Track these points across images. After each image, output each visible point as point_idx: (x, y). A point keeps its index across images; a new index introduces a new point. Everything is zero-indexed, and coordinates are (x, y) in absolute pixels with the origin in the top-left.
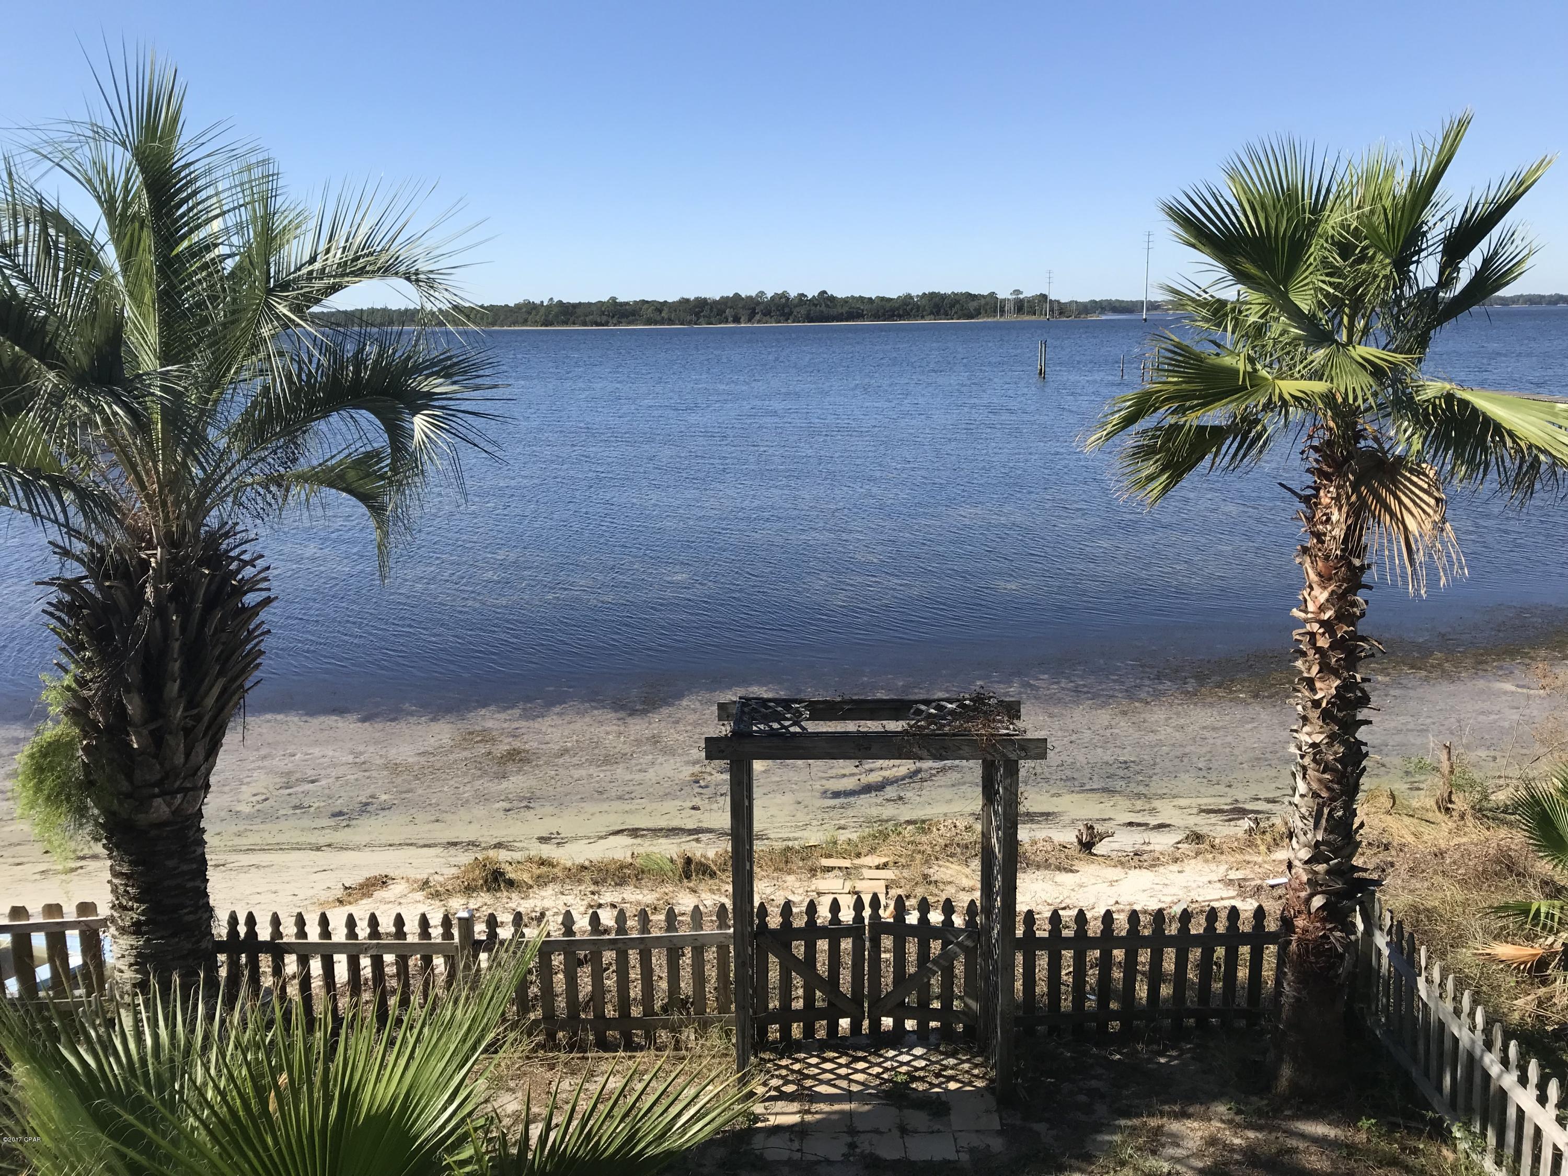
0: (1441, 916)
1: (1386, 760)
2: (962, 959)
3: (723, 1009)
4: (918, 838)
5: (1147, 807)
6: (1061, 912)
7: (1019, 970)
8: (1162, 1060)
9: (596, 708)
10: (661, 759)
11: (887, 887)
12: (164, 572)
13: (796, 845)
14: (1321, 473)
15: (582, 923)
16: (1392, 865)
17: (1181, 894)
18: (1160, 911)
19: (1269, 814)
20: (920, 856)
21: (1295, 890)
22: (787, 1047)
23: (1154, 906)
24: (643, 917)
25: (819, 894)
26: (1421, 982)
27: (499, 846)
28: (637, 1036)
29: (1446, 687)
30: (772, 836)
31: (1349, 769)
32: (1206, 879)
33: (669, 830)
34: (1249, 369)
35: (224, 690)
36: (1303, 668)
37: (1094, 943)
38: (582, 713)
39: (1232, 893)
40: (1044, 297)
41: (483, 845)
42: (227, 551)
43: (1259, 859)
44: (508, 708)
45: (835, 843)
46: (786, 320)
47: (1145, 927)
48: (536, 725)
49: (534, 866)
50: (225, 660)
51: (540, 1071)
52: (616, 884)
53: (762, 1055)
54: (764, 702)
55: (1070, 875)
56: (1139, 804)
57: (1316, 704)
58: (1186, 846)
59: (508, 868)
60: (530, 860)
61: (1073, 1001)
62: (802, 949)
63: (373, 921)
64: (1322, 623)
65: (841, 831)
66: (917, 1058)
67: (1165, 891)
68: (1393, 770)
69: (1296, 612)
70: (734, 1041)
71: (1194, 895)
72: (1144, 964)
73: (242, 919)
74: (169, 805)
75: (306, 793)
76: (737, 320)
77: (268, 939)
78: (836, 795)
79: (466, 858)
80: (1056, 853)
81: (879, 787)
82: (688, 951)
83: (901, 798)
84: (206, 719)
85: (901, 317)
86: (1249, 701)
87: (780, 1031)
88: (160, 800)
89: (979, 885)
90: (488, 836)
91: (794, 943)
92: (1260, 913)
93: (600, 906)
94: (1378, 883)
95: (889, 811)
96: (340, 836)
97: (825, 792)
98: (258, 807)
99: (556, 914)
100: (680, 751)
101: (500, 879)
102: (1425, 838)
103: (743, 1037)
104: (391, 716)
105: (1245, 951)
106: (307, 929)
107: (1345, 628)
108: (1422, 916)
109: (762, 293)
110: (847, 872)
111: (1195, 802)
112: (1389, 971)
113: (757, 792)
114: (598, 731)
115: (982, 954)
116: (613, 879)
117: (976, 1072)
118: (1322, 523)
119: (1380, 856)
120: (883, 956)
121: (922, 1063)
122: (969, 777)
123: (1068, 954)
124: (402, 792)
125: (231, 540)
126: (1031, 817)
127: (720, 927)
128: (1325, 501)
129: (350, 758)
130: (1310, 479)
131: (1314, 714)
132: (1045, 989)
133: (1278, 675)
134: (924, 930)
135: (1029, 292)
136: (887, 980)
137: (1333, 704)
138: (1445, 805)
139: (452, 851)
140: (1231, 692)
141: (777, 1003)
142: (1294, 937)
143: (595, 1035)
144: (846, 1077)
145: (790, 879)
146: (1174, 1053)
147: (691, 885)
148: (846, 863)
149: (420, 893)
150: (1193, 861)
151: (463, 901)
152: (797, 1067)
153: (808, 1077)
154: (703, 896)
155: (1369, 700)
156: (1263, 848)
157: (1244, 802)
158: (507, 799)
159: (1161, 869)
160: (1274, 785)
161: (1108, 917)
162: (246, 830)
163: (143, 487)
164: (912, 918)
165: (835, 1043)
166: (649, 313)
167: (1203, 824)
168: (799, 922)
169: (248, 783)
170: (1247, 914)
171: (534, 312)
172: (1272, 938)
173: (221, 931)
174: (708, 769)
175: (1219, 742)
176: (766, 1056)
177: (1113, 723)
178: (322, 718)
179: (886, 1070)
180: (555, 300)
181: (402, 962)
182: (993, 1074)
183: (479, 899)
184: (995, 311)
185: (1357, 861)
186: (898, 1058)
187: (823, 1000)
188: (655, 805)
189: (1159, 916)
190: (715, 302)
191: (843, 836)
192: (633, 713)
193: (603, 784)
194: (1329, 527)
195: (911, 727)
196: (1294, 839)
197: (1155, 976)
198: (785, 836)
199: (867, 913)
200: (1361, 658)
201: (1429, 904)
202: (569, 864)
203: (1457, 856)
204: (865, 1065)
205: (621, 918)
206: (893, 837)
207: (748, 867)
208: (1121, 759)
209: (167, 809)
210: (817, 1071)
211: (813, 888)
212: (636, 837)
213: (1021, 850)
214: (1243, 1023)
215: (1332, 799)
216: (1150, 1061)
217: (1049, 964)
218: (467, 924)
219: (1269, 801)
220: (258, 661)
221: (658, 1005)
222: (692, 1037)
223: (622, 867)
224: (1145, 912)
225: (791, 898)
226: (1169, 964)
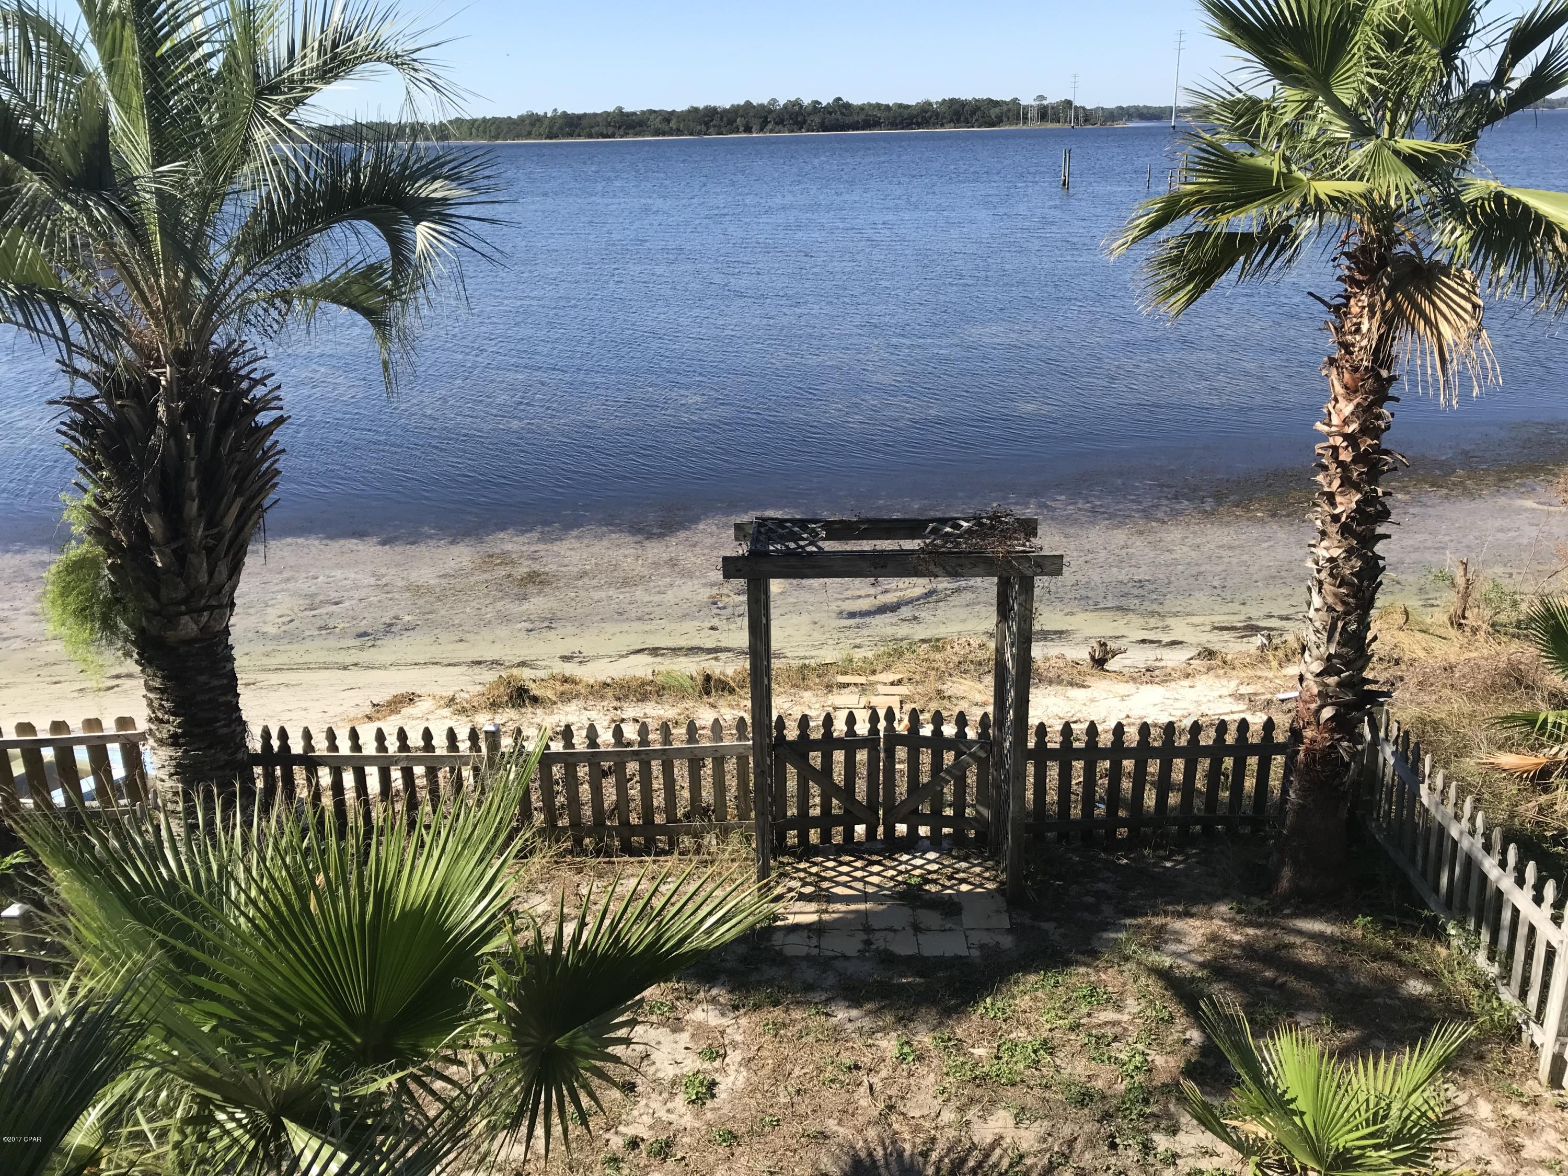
0: (1447, 727)
1: (1401, 578)
2: (974, 768)
3: (743, 816)
4: (932, 656)
5: (1160, 624)
6: (1073, 726)
7: (1031, 780)
8: (1168, 864)
9: (614, 532)
10: (679, 582)
11: (901, 702)
12: (175, 391)
13: (813, 663)
14: (1352, 281)
15: (606, 737)
16: (1402, 679)
17: (1192, 708)
18: (1171, 724)
19: (1282, 632)
20: (934, 673)
21: (1306, 702)
22: (806, 852)
23: (1164, 719)
24: (665, 729)
25: (835, 709)
26: (1424, 789)
27: (522, 664)
28: (661, 841)
29: (1466, 505)
30: (789, 655)
31: (1366, 583)
32: (1216, 694)
33: (689, 649)
34: (1284, 170)
35: (243, 510)
36: (1324, 483)
37: (1104, 753)
38: (600, 537)
39: (1242, 707)
40: (1069, 103)
41: (507, 664)
42: (237, 370)
43: (1270, 675)
44: (526, 531)
45: (851, 661)
46: (800, 129)
47: (1155, 740)
48: (555, 549)
49: (558, 684)
50: (242, 479)
51: (566, 874)
52: (638, 700)
53: (781, 859)
54: (781, 522)
55: (1082, 690)
56: (1153, 622)
57: (1336, 518)
58: (1198, 662)
59: (532, 685)
60: (553, 677)
61: (1082, 810)
62: (819, 760)
63: (402, 735)
64: (1346, 437)
65: (857, 650)
66: (930, 862)
67: (1177, 705)
68: (1408, 588)
69: (1319, 426)
70: (754, 845)
71: (1204, 709)
72: (1153, 775)
73: (274, 733)
74: (197, 622)
75: (331, 615)
76: (748, 130)
77: (301, 752)
78: (852, 615)
79: (490, 676)
80: (1069, 670)
81: (893, 608)
82: (709, 762)
83: (915, 618)
84: (228, 537)
85: (919, 125)
86: (1266, 520)
87: (798, 836)
88: (187, 617)
89: (992, 700)
90: (511, 654)
91: (811, 754)
92: (1269, 725)
93: (623, 720)
94: (1388, 694)
95: (904, 630)
96: (366, 656)
97: (841, 613)
98: (284, 628)
99: (580, 728)
100: (697, 574)
101: (525, 696)
102: (1436, 653)
103: (763, 843)
104: (411, 540)
105: (1253, 761)
106: (337, 742)
107: (1369, 442)
108: (1428, 728)
109: (774, 101)
110: (863, 689)
111: (1208, 620)
112: (1393, 780)
113: (774, 613)
114: (616, 554)
115: (995, 764)
116: (635, 696)
117: (987, 875)
118: (1351, 333)
119: (1391, 671)
120: (897, 766)
121: (935, 867)
122: (983, 597)
123: (1078, 765)
124: (424, 614)
125: (240, 358)
126: (1046, 635)
127: (739, 739)
128: (1355, 310)
129: (372, 581)
130: (1341, 287)
131: (1333, 529)
132: (1056, 798)
133: (1297, 494)
134: (938, 742)
135: (1053, 98)
136: (902, 788)
137: (1353, 519)
138: (1458, 622)
139: (477, 669)
140: (1248, 510)
141: (795, 811)
142: (1302, 748)
143: (621, 841)
144: (861, 879)
145: (807, 695)
146: (1180, 858)
147: (711, 700)
148: (862, 680)
149: (447, 709)
150: (1205, 677)
151: (490, 716)
152: (814, 870)
153: (825, 879)
154: (723, 711)
155: (1388, 514)
156: (1275, 664)
157: (1258, 620)
158: (528, 620)
159: (1173, 684)
160: (1288, 603)
161: (1119, 730)
162: (274, 650)
163: (147, 304)
164: (927, 731)
165: (851, 847)
166: (657, 123)
167: (1215, 641)
168: (816, 735)
169: (273, 605)
170: (1256, 727)
171: (538, 125)
172: (1280, 749)
173: (255, 745)
174: (725, 591)
175: (1234, 560)
176: (785, 860)
177: (1129, 543)
178: (342, 542)
179: (900, 873)
180: (560, 111)
181: (432, 773)
182: (1003, 877)
183: (505, 715)
184: (1018, 119)
185: (1368, 674)
186: (912, 862)
187: (840, 808)
188: (674, 626)
189: (1170, 728)
190: (726, 111)
191: (858, 654)
192: (650, 536)
193: (623, 605)
194: (1358, 338)
195: (927, 545)
196: (1307, 653)
197: (1164, 785)
198: (802, 654)
199: (882, 725)
200: (1383, 472)
201: (1436, 717)
202: (591, 682)
203: (1467, 670)
204: (880, 868)
205: (644, 730)
206: (908, 655)
207: (766, 682)
208: (1136, 578)
209: (195, 627)
210: (834, 874)
211: (829, 703)
212: (657, 655)
213: (1035, 666)
214: (1247, 830)
215: (1347, 613)
216: (1155, 865)
217: (1059, 775)
218: (493, 737)
219: (1282, 618)
220: (275, 481)
221: (680, 813)
222: (714, 842)
223: (643, 684)
224: (1155, 725)
225: (808, 712)
226: (1178, 776)
